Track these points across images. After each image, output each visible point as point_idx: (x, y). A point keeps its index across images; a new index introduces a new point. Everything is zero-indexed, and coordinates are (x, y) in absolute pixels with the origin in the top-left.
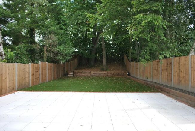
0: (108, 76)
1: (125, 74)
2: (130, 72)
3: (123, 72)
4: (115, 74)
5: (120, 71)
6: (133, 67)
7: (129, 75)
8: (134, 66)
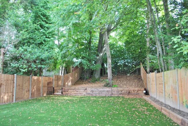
0: (113, 95)
1: (140, 92)
2: (148, 89)
3: (137, 89)
4: (123, 92)
5: (132, 89)
6: (153, 81)
7: (147, 93)
8: (155, 79)
